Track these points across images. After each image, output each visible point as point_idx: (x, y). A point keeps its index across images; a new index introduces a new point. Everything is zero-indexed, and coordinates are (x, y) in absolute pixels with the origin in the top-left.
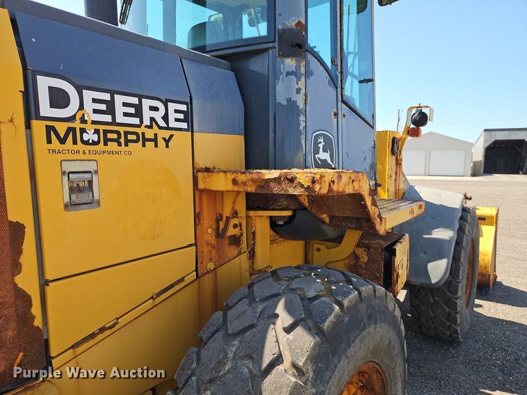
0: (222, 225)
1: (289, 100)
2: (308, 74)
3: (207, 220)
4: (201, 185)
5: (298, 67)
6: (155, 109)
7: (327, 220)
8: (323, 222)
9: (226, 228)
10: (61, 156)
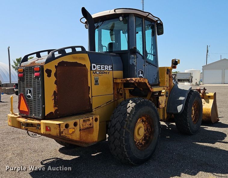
0: (118, 90)
1: (132, 64)
2: (137, 57)
3: (115, 89)
4: (115, 82)
5: (134, 57)
6: (107, 67)
7: (142, 90)
8: (141, 90)
9: (119, 91)
10: (94, 76)
